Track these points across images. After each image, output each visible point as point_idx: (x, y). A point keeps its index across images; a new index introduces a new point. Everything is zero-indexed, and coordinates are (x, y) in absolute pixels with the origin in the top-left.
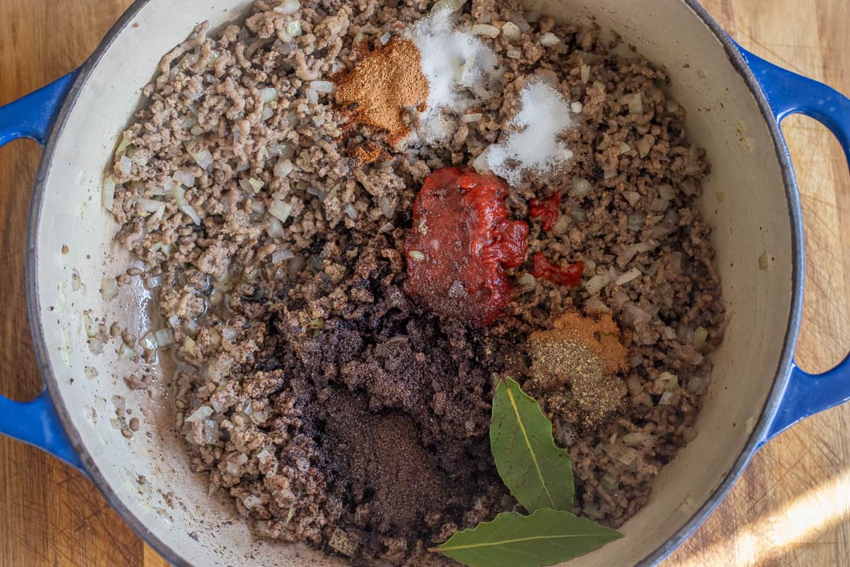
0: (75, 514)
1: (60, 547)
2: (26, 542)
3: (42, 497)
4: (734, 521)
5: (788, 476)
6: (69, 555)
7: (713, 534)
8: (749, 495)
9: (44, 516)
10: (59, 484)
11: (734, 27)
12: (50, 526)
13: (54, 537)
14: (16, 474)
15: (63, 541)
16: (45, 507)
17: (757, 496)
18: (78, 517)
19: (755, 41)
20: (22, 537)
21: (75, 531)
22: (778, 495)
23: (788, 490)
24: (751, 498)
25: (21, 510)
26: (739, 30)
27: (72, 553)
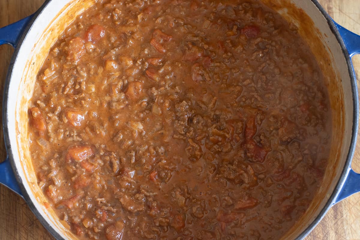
0: (29, 218)
1: (22, 233)
2: (7, 231)
3: (14, 211)
4: (328, 229)
5: (353, 208)
6: (26, 237)
7: (318, 234)
8: (335, 217)
9: (15, 219)
10: (22, 205)
11: (332, 5)
12: (18, 224)
13: (19, 229)
14: (3, 200)
15: (23, 231)
16: (16, 215)
17: (339, 217)
18: (31, 220)
19: (341, 11)
20: (5, 228)
21: (29, 226)
22: (348, 217)
23: (353, 215)
24: (335, 218)
25: (5, 216)
26: (334, 6)
27: (27, 236)
